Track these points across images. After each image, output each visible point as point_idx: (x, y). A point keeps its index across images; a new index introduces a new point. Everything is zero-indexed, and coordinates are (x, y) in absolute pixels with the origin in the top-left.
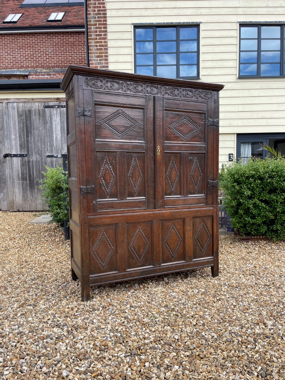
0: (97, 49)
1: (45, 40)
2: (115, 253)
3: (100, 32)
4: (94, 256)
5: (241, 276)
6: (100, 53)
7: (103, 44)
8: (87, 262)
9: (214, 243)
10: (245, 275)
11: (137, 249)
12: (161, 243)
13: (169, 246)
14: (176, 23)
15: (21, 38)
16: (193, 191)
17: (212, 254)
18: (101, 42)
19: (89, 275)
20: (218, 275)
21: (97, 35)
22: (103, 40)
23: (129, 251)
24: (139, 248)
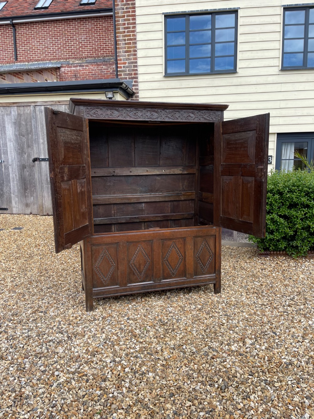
0: (126, 44)
1: (78, 27)
2: (117, 269)
3: (128, 24)
4: (97, 272)
5: (243, 294)
6: (128, 48)
7: (132, 37)
8: (90, 277)
9: (216, 262)
10: (248, 293)
11: (138, 266)
12: (161, 261)
13: (169, 264)
14: (211, 10)
15: (53, 25)
17: (214, 271)
18: (130, 36)
19: (92, 289)
20: (220, 292)
21: (125, 28)
22: (131, 34)
23: (130, 268)
24: (140, 265)
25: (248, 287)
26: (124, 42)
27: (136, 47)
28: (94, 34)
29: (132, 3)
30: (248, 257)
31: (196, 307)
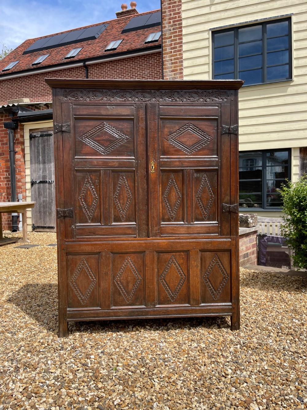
0: (172, 63)
1: (142, 63)
2: (98, 286)
3: (175, 44)
4: (73, 288)
5: (272, 334)
6: (175, 67)
7: (178, 57)
8: (64, 293)
9: (233, 286)
10: (280, 334)
11: (125, 284)
12: (156, 280)
13: (167, 284)
16: (200, 217)
17: (230, 299)
18: (176, 55)
19: (66, 308)
20: (239, 328)
21: (171, 49)
22: (178, 53)
23: (115, 286)
24: (128, 283)
25: (283, 325)
26: (170, 62)
27: (182, 65)
28: (157, 68)
29: (179, 23)
30: (295, 287)
31: (198, 345)
